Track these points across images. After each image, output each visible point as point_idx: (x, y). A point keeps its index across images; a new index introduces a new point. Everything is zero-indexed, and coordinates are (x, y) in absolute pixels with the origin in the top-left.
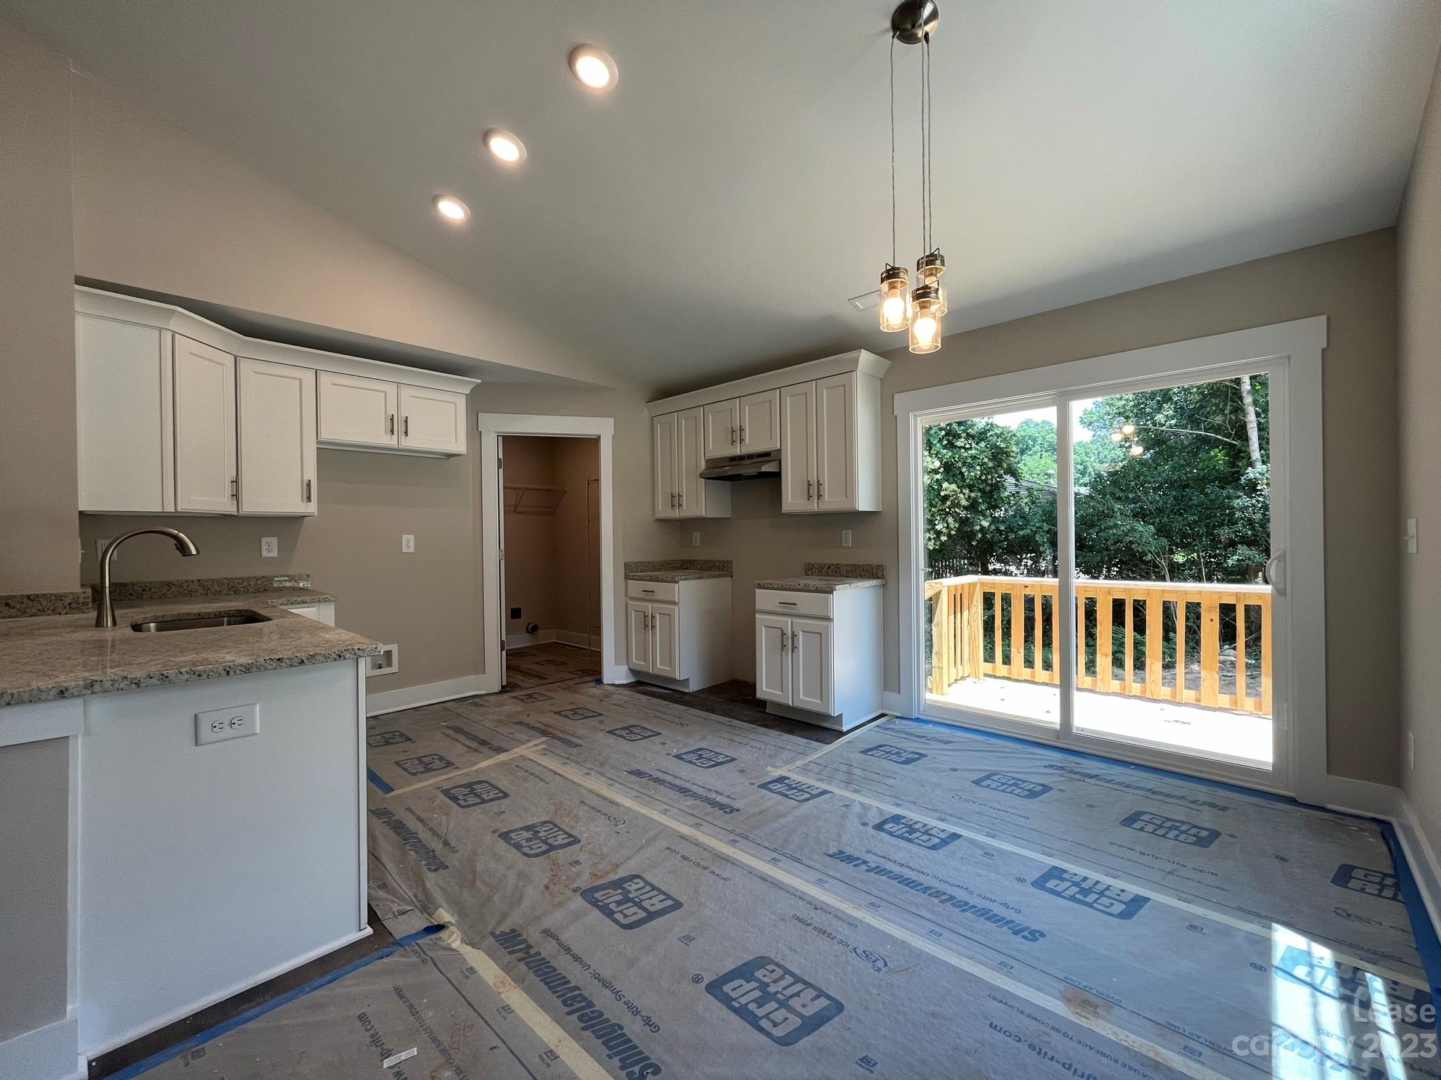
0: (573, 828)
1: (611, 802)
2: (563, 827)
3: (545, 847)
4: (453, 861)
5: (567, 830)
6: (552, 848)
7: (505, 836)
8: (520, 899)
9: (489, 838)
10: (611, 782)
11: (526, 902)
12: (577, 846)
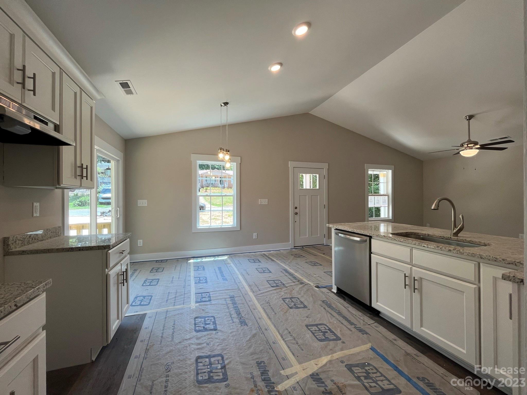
0: (283, 303)
1: (265, 310)
2: (285, 304)
3: (293, 299)
4: (320, 302)
5: (284, 303)
6: (291, 298)
7: (305, 307)
8: (300, 288)
9: (310, 306)
10: (259, 320)
11: (298, 288)
12: (283, 297)
